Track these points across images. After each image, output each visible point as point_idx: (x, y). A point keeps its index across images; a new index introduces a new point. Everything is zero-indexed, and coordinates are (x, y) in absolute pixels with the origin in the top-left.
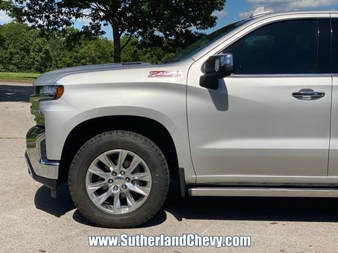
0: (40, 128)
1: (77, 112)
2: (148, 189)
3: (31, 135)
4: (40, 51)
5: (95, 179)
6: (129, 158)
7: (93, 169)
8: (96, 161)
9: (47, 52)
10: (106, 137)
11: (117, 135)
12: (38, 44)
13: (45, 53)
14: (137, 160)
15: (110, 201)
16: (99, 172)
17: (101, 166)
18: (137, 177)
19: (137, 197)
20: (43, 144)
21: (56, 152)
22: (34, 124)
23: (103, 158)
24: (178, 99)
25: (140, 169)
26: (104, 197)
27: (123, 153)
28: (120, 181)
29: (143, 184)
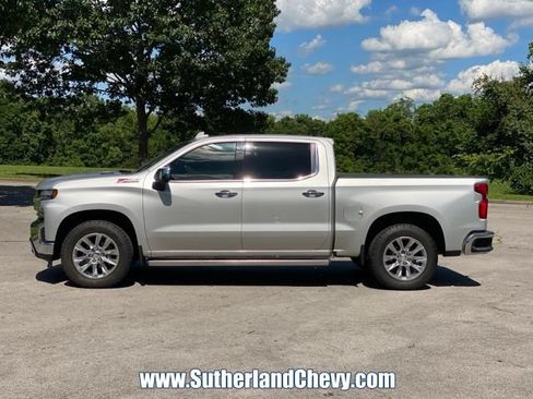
0: (41, 220)
1: (66, 208)
2: (117, 260)
3: (34, 225)
4: (38, 130)
5: (80, 254)
6: (103, 240)
7: (78, 248)
8: (80, 241)
9: (48, 133)
10: (87, 224)
11: (94, 223)
12: (35, 119)
13: (45, 133)
14: (109, 240)
15: (90, 270)
16: (82, 250)
17: (84, 245)
18: (109, 252)
19: (109, 266)
20: (43, 231)
21: (51, 235)
22: (36, 218)
23: (84, 239)
24: (136, 198)
25: (111, 247)
26: (86, 266)
27: (99, 236)
28: (97, 256)
29: (113, 257)
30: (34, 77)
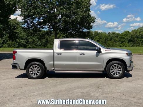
30: (29, 25)
